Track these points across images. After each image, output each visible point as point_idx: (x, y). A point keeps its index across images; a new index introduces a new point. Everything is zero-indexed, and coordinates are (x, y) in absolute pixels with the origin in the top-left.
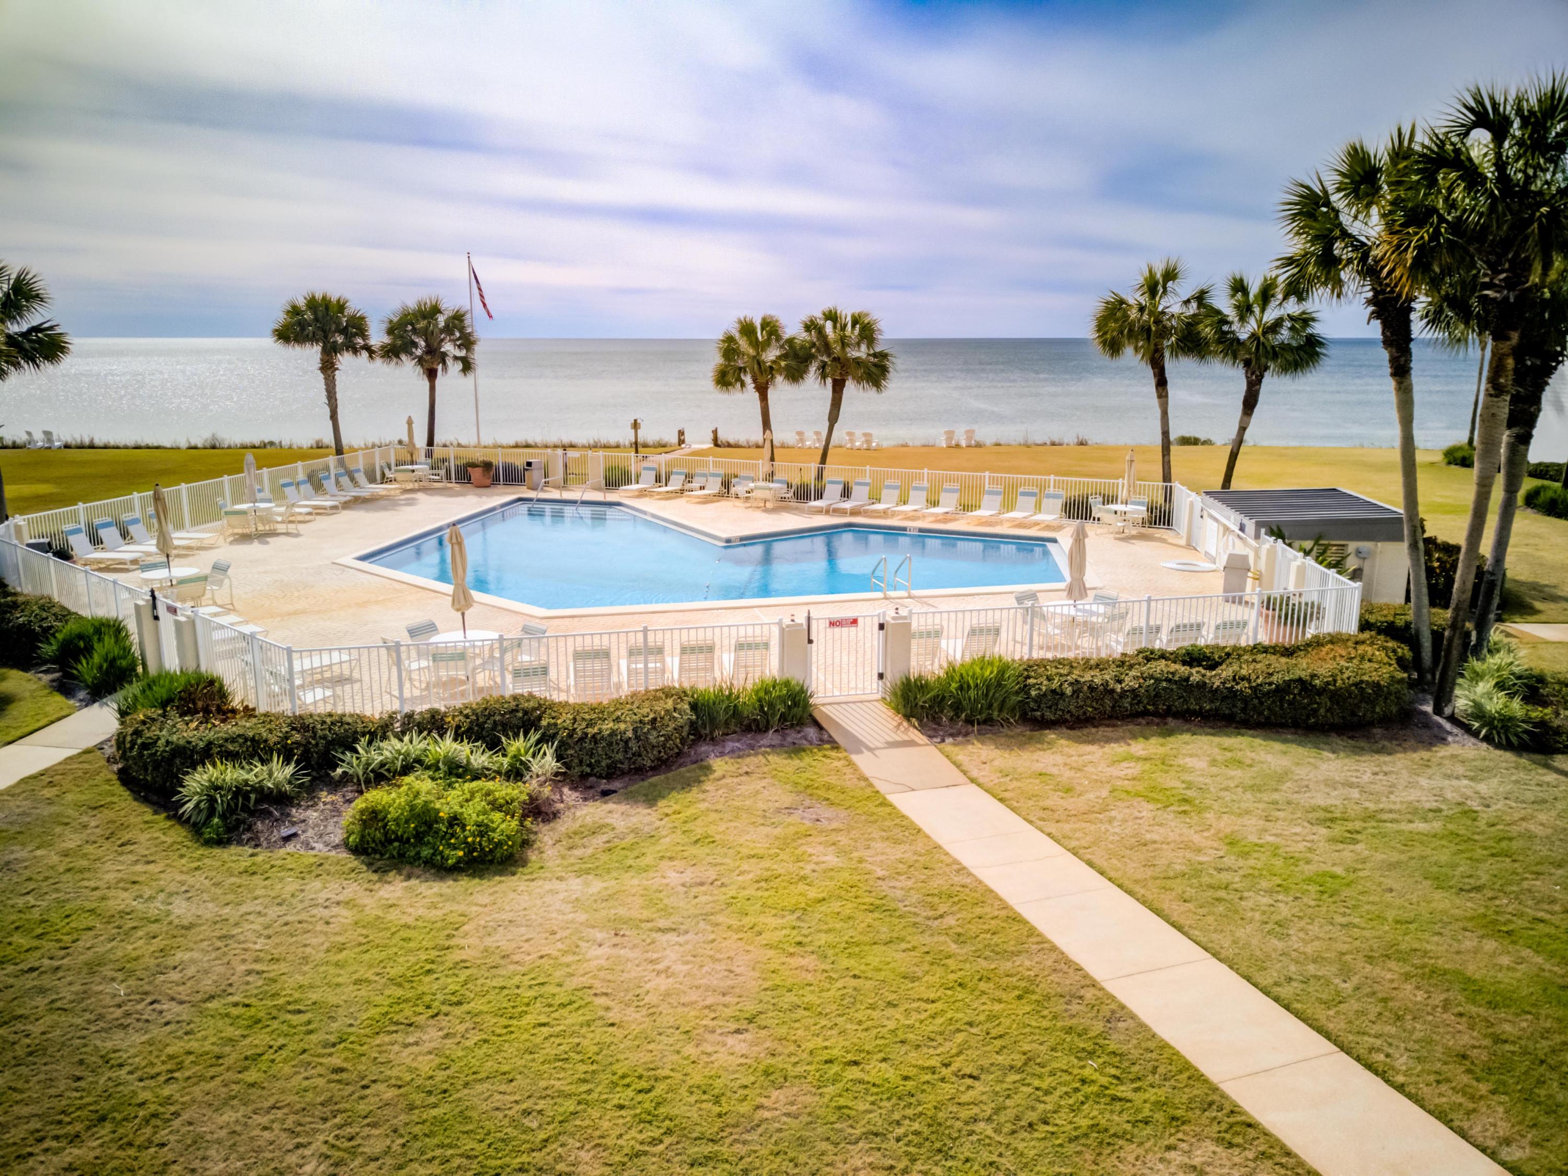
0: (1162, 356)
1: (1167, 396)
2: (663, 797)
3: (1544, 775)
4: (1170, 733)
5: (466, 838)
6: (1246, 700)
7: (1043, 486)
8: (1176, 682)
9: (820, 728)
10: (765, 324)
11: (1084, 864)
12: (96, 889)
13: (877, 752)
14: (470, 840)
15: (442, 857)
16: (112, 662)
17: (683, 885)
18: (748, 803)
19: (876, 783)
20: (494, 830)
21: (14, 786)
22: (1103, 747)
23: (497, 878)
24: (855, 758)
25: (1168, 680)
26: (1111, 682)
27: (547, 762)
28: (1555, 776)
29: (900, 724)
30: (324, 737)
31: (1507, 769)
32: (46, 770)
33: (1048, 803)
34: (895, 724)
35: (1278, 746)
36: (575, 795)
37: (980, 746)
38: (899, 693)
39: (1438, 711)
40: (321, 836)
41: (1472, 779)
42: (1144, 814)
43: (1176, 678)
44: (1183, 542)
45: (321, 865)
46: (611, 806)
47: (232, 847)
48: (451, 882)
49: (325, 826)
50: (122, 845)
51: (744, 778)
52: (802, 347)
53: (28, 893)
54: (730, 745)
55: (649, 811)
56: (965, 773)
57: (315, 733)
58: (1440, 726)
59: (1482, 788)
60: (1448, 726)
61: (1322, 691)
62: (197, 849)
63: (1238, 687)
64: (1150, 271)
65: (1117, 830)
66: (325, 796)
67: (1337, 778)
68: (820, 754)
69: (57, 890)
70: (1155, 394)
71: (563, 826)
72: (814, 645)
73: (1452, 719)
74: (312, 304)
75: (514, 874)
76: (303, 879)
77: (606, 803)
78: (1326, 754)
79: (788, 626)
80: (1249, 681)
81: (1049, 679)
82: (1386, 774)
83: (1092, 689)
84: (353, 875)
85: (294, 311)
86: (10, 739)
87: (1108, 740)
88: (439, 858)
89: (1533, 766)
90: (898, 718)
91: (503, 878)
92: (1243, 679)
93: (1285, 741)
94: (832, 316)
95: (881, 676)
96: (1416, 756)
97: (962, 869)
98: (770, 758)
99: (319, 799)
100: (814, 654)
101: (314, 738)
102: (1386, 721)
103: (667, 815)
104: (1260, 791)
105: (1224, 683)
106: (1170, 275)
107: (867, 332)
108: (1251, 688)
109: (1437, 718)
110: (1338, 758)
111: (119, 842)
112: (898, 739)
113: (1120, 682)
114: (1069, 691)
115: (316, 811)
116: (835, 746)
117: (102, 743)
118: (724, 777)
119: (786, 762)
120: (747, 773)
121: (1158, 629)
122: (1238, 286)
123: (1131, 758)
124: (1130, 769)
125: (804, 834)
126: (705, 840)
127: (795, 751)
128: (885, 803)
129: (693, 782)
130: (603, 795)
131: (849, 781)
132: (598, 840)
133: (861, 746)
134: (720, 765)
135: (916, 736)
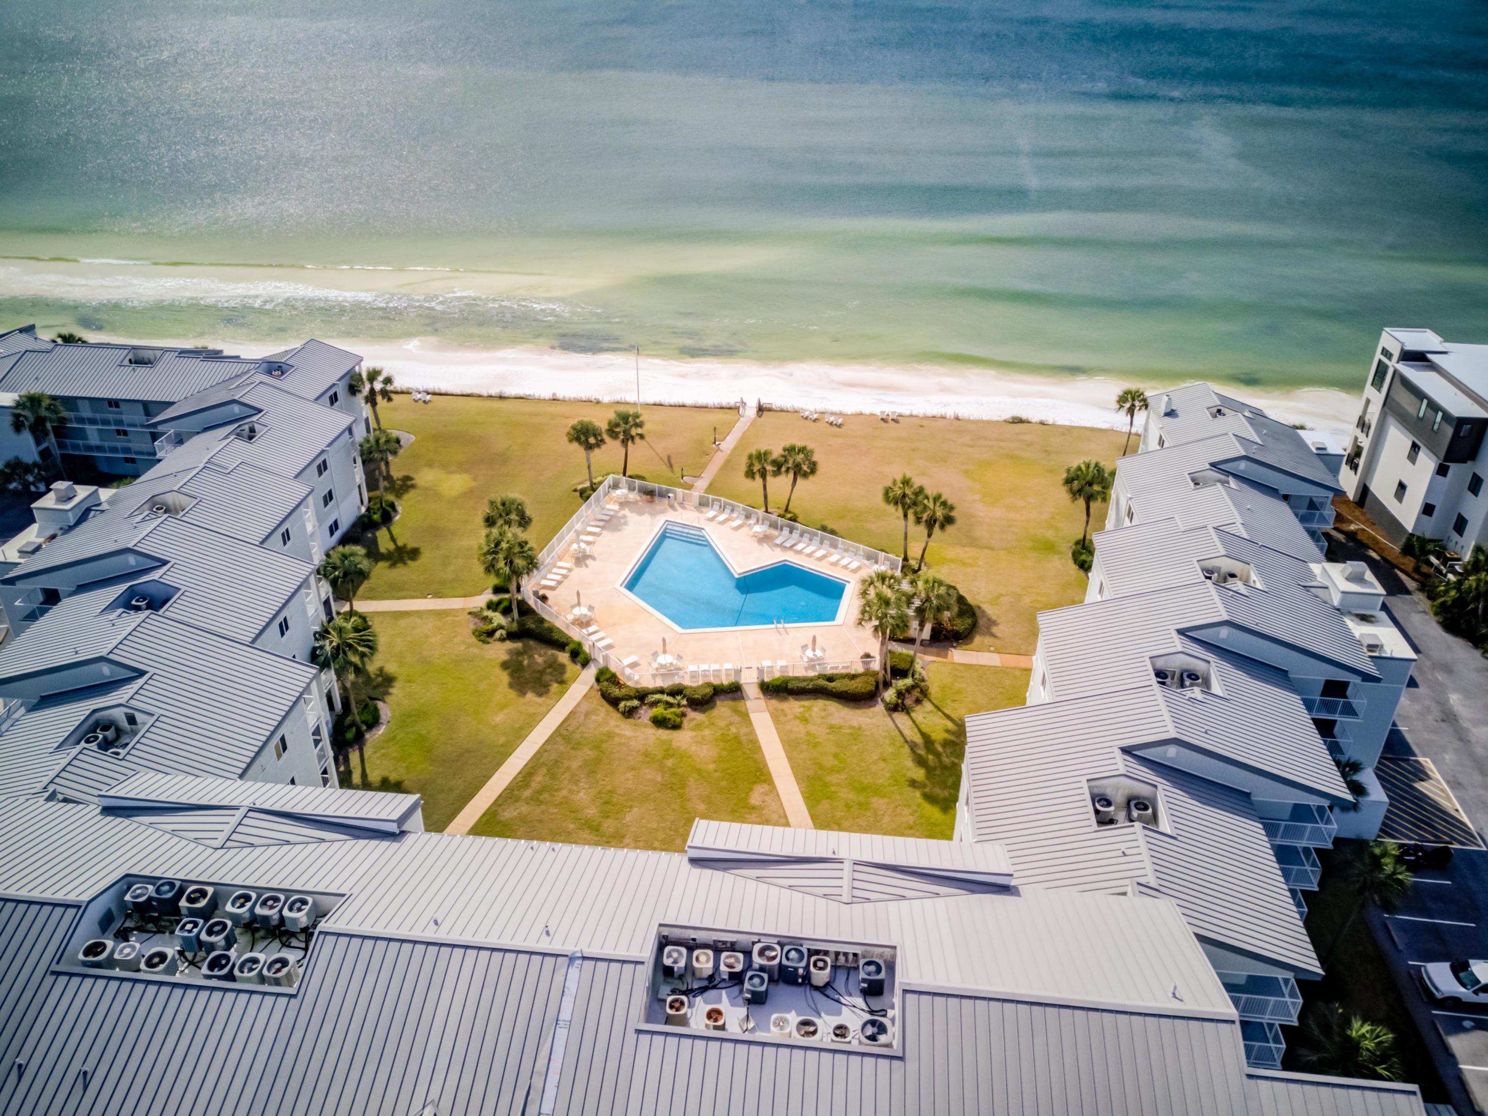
2: (707, 711)
4: (816, 699)
5: (671, 723)
8: (822, 686)
9: (742, 692)
10: (766, 451)
13: (752, 701)
14: (673, 723)
15: (668, 726)
16: (585, 658)
17: (709, 735)
19: (749, 710)
20: (676, 721)
23: (677, 731)
24: (746, 702)
25: (820, 686)
26: (806, 686)
27: (684, 702)
29: (759, 692)
30: (641, 694)
36: (690, 709)
37: (774, 700)
38: (760, 685)
40: (646, 717)
42: (797, 723)
45: (647, 725)
46: (697, 713)
47: (630, 719)
48: (670, 731)
49: (646, 714)
50: (611, 718)
52: (781, 460)
54: (722, 697)
55: (703, 715)
56: (768, 708)
58: (877, 701)
60: (879, 701)
62: (624, 720)
66: (645, 707)
68: (739, 701)
71: (688, 718)
72: (742, 673)
73: (881, 700)
74: (580, 422)
75: (680, 730)
76: (644, 728)
79: (737, 669)
80: (838, 688)
83: (802, 688)
84: (653, 728)
85: (574, 427)
87: (802, 700)
90: (759, 690)
93: (839, 704)
94: (794, 446)
95: (757, 679)
98: (729, 701)
99: (643, 707)
100: (742, 675)
101: (639, 694)
102: (865, 699)
103: (707, 716)
104: (824, 719)
107: (809, 456)
108: (837, 690)
109: (878, 698)
112: (757, 696)
114: (796, 688)
115: (643, 710)
116: (743, 699)
117: (593, 682)
118: (719, 706)
119: (732, 703)
120: (724, 706)
123: (804, 706)
124: (802, 710)
125: (731, 724)
126: (713, 724)
127: (734, 699)
128: (749, 716)
129: (713, 707)
130: (695, 710)
131: (743, 709)
132: (694, 723)
133: (749, 698)
134: (718, 703)
135: (761, 696)
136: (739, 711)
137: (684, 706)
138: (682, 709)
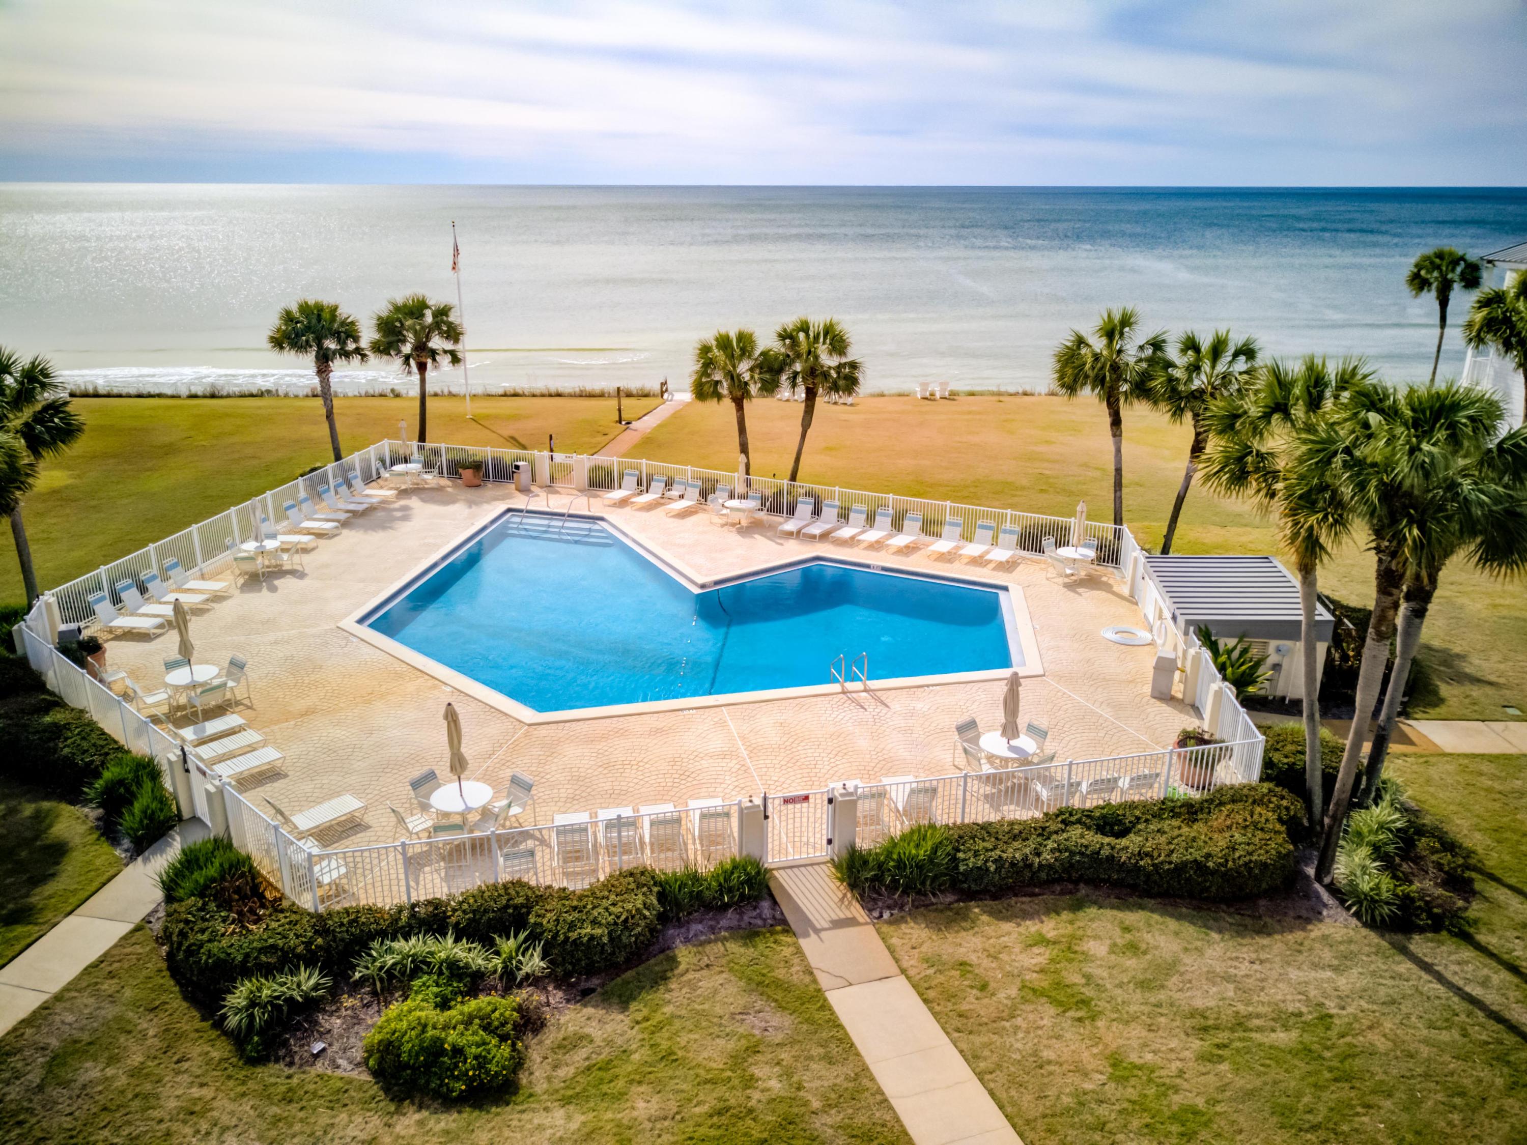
0: (1118, 400)
1: (1120, 435)
2: (635, 999)
3: (1399, 963)
4: (1077, 906)
5: (467, 1071)
6: (1148, 875)
7: (1001, 519)
8: (1088, 856)
9: (775, 903)
10: (741, 337)
11: (986, 1092)
12: (161, 1121)
13: (823, 935)
14: (471, 1073)
15: (448, 1089)
16: (151, 818)
17: (649, 1120)
18: (706, 1006)
19: (820, 977)
20: (490, 1062)
21: (79, 978)
22: (1019, 925)
23: (494, 1109)
24: (803, 942)
25: (1082, 854)
26: (1031, 856)
27: (534, 962)
28: (1410, 965)
29: (845, 895)
30: (342, 940)
31: (1368, 955)
32: (106, 955)
33: (964, 1007)
34: (840, 895)
35: (1172, 924)
36: (560, 994)
37: (912, 924)
38: (845, 866)
39: (1319, 878)
40: (345, 1050)
41: (1335, 969)
42: (1045, 1022)
43: (1088, 852)
44: (1125, 591)
45: (346, 1091)
46: (590, 1010)
47: (271, 1065)
48: (455, 1115)
49: (348, 1038)
50: (178, 1062)
51: (705, 972)
52: (776, 358)
53: (105, 1127)
54: (696, 927)
55: (621, 1017)
56: (897, 961)
57: (334, 936)
58: (1318, 897)
59: (1342, 982)
60: (1325, 896)
61: (1214, 872)
62: (242, 1068)
63: (1142, 863)
64: (1109, 316)
65: (1019, 1045)
66: (348, 1002)
67: (1218, 970)
68: (772, 939)
69: (129, 1123)
70: (1110, 433)
71: (550, 1037)
72: (770, 820)
73: (1332, 889)
74: (304, 308)
75: (508, 1104)
76: (332, 1109)
77: (585, 1006)
78: (1215, 936)
79: (747, 808)
80: (1152, 857)
81: (976, 854)
82: (1262, 962)
83: (1013, 864)
84: (373, 1105)
85: (288, 317)
86: (69, 909)
87: (1026, 915)
88: (445, 1089)
89: (1392, 951)
90: (843, 887)
91: (499, 1110)
92: (1147, 854)
93: (1179, 917)
94: (804, 327)
95: (830, 842)
96: (1290, 937)
97: (885, 1102)
98: (728, 945)
99: (341, 1003)
100: (770, 829)
101: (334, 941)
102: (1271, 893)
103: (638, 1023)
104: (1150, 989)
105: (1130, 858)
106: (1126, 321)
107: (838, 344)
108: (1153, 865)
109: (1317, 886)
110: (1222, 940)
111: (175, 1058)
112: (842, 916)
113: (1038, 854)
114: (992, 868)
115: (339, 1017)
116: (788, 930)
117: (149, 915)
118: (687, 971)
119: (742, 950)
120: (707, 966)
121: (1079, 784)
122: (1190, 344)
123: (1042, 941)
124: (1039, 957)
125: (754, 1049)
126: (669, 1057)
127: (750, 935)
128: (825, 1006)
129: (660, 979)
130: (583, 995)
131: (796, 975)
132: (579, 1057)
133: (809, 927)
134: (684, 955)
135: (857, 911)
136: (778, 984)
137: (533, 980)
138: (520, 996)
